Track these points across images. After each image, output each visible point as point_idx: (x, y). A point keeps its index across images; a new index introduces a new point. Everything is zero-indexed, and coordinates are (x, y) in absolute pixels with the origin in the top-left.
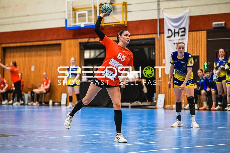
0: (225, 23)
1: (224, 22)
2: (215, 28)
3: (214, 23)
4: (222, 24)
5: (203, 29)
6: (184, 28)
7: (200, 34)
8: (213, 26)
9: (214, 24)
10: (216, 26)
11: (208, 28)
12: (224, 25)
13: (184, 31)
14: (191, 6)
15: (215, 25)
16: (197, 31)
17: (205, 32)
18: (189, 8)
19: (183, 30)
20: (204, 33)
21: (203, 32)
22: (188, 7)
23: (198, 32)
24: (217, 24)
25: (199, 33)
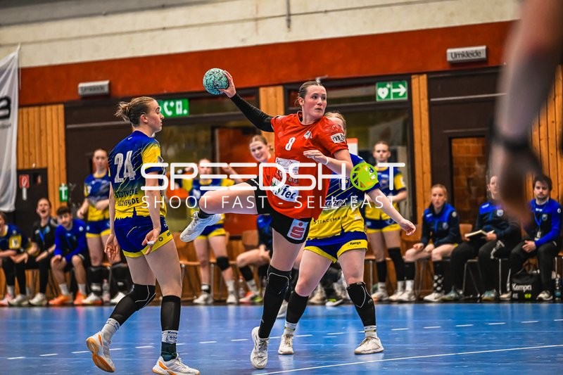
0: (110, 85)
1: (106, 83)
2: (85, 97)
3: (81, 85)
4: (102, 87)
5: (54, 99)
6: (8, 99)
7: (48, 113)
8: (80, 92)
9: (82, 88)
10: (88, 92)
11: (68, 97)
12: (106, 90)
13: (8, 107)
14: (23, 44)
15: (86, 89)
16: (40, 105)
17: (61, 107)
18: (19, 47)
19: (4, 103)
20: (57, 110)
21: (54, 107)
22: (15, 45)
23: (43, 108)
24: (90, 88)
25: (45, 111)
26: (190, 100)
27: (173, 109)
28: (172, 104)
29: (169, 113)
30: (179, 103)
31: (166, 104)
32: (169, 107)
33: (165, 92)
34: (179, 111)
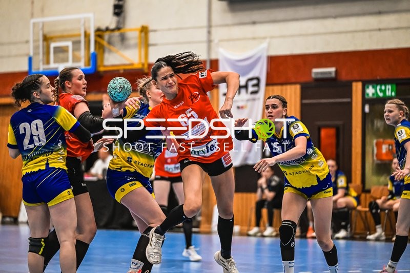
0: (336, 72)
1: (333, 70)
2: (317, 80)
3: (315, 70)
4: (330, 73)
5: (293, 80)
6: (258, 79)
7: (289, 91)
8: (313, 76)
9: (315, 72)
10: (319, 76)
11: (303, 80)
12: (333, 75)
13: (257, 85)
14: (272, 37)
15: (317, 73)
16: (282, 84)
17: (298, 87)
18: (268, 40)
19: (255, 82)
20: (295, 89)
21: (293, 87)
22: (265, 38)
23: (284, 87)
24: (322, 73)
25: (286, 89)
26: (397, 85)
27: (384, 92)
28: (383, 88)
29: (381, 95)
30: (389, 87)
31: (378, 87)
32: (381, 90)
33: (378, 78)
34: (388, 93)
